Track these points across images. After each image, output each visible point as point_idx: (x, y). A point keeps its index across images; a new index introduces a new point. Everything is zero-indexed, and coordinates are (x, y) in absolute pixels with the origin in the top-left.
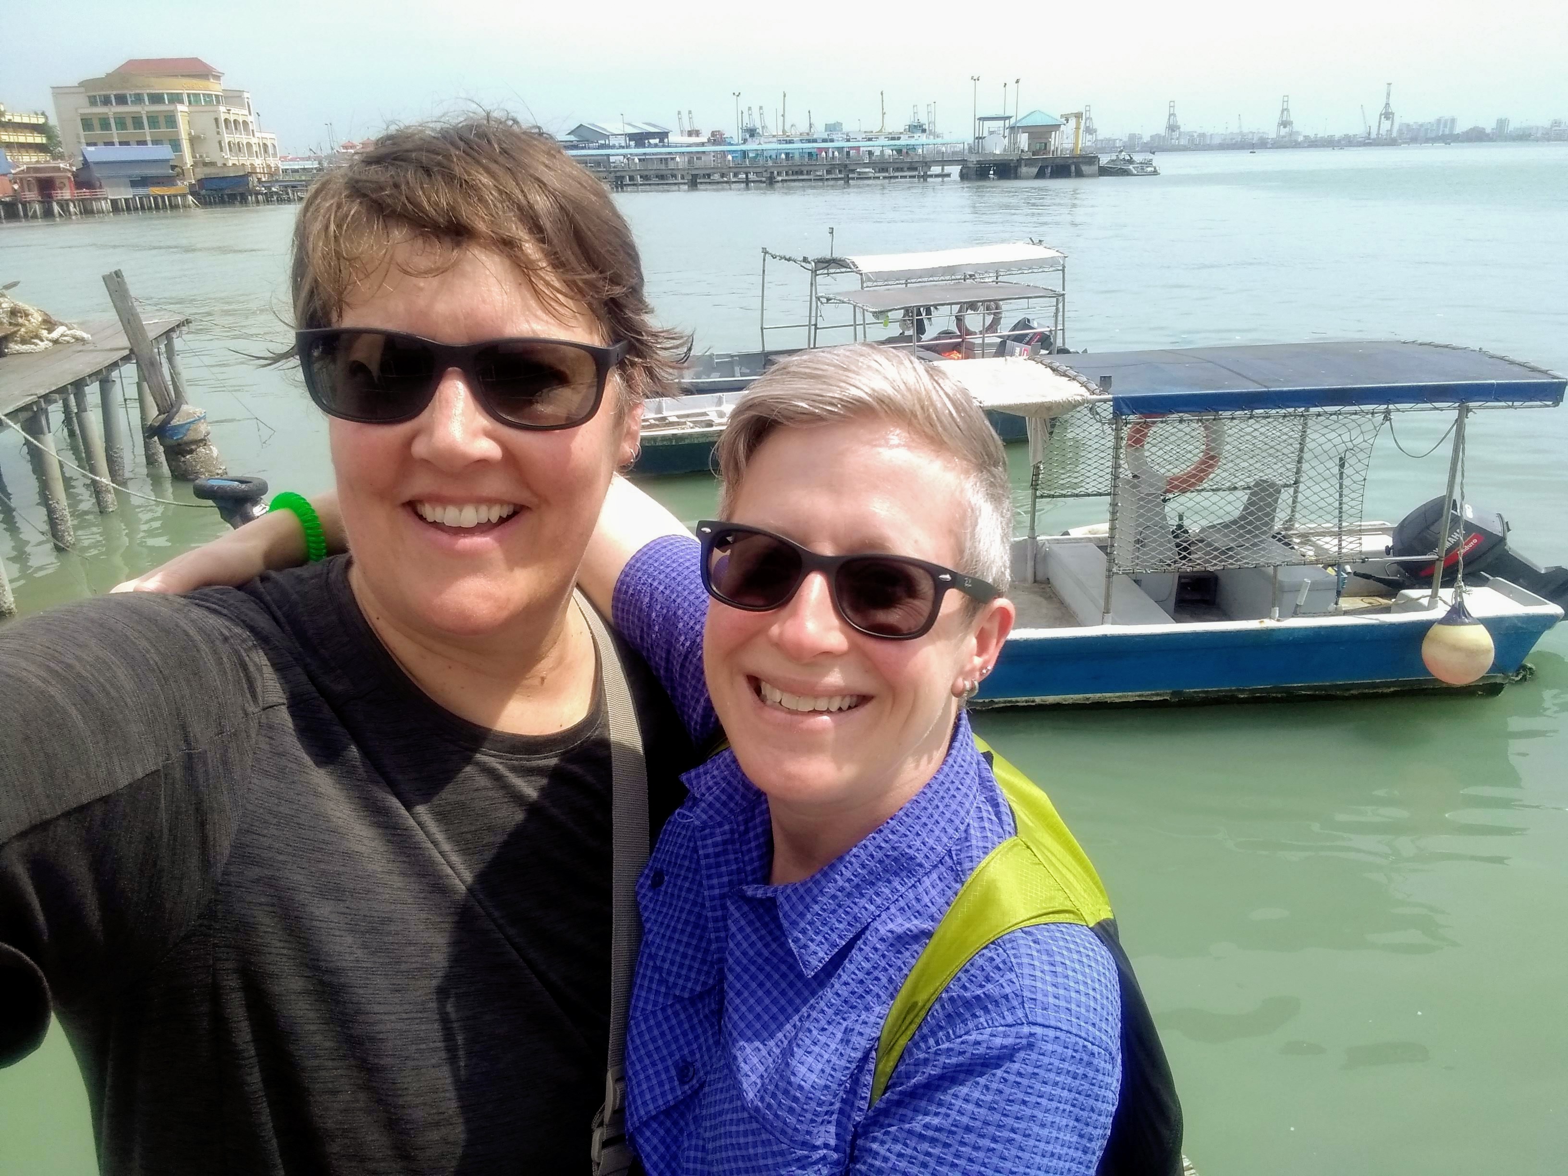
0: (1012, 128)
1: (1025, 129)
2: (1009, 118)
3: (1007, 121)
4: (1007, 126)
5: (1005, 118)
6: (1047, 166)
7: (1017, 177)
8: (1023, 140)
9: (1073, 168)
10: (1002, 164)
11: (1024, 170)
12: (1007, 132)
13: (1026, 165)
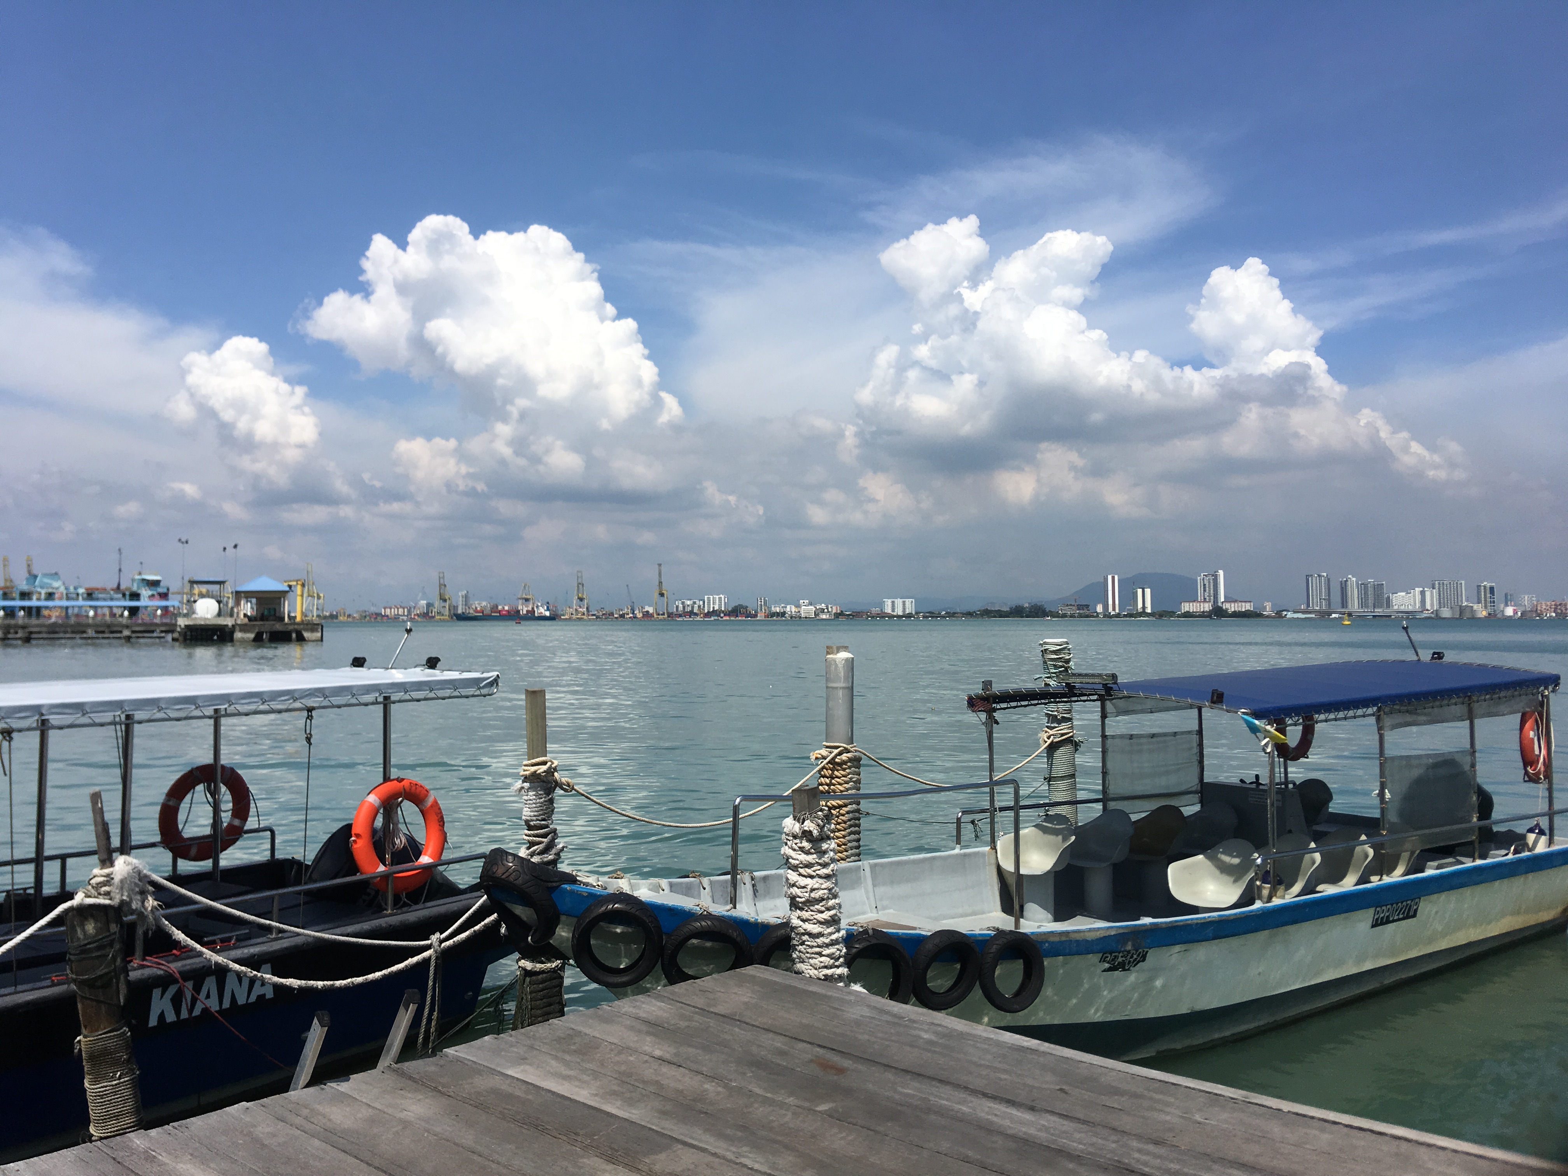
9: (294, 635)
11: (238, 635)
13: (241, 631)
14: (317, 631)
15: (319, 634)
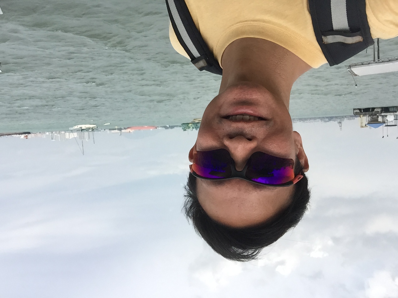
0: (384, 123)
1: (380, 123)
2: (386, 126)
3: (386, 125)
4: (386, 124)
5: (387, 126)
6: (371, 111)
7: (382, 108)
8: (380, 119)
9: (362, 111)
10: (387, 111)
11: (379, 110)
12: (386, 121)
13: (379, 111)
14: (355, 112)
15: (354, 111)
